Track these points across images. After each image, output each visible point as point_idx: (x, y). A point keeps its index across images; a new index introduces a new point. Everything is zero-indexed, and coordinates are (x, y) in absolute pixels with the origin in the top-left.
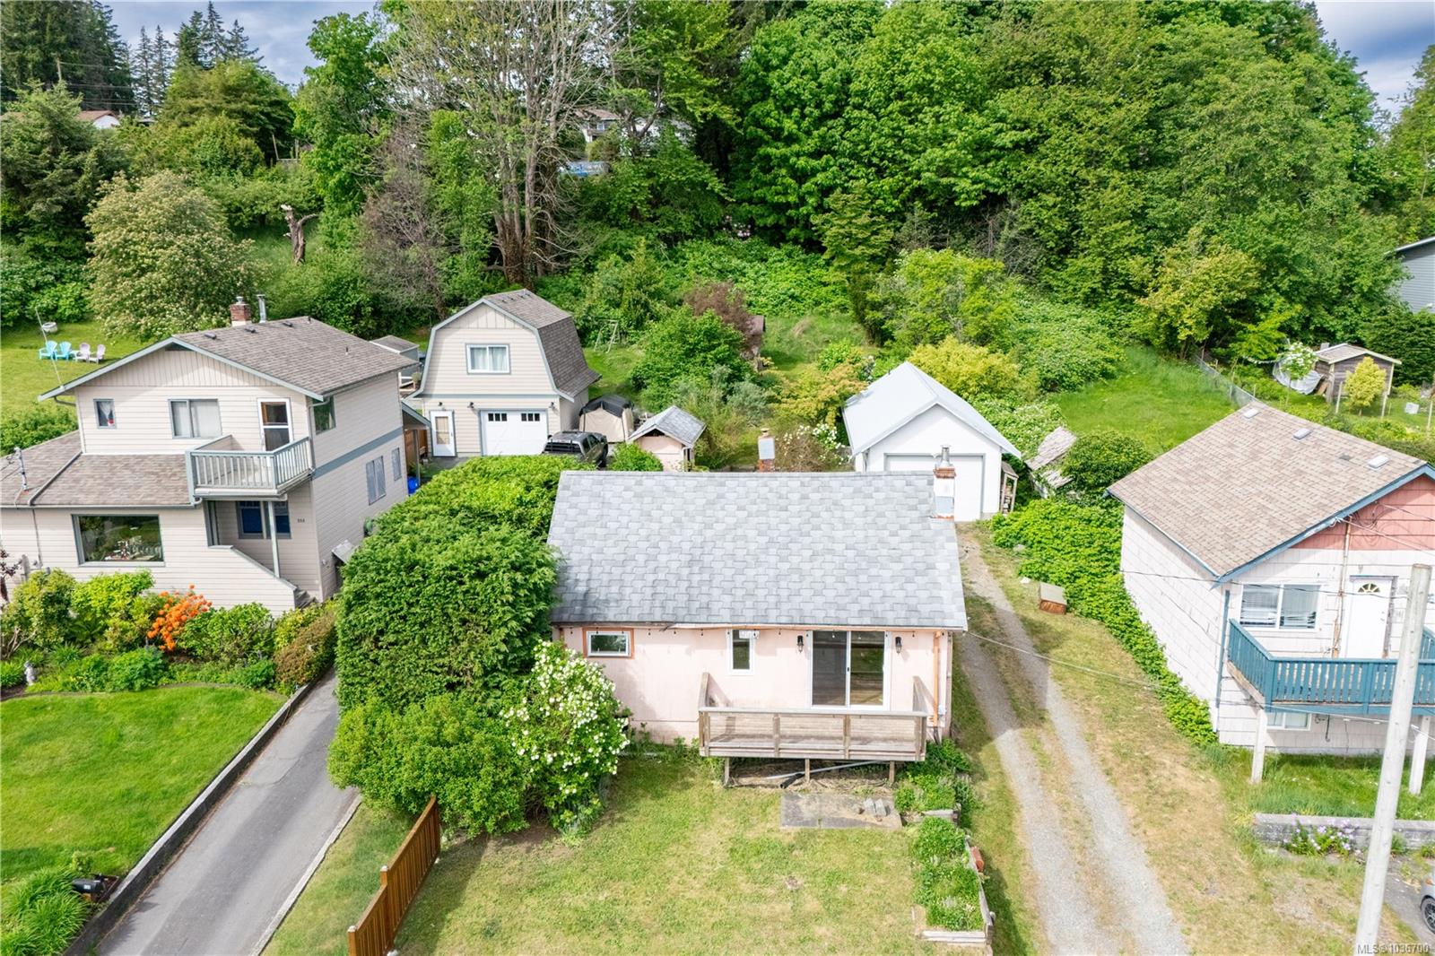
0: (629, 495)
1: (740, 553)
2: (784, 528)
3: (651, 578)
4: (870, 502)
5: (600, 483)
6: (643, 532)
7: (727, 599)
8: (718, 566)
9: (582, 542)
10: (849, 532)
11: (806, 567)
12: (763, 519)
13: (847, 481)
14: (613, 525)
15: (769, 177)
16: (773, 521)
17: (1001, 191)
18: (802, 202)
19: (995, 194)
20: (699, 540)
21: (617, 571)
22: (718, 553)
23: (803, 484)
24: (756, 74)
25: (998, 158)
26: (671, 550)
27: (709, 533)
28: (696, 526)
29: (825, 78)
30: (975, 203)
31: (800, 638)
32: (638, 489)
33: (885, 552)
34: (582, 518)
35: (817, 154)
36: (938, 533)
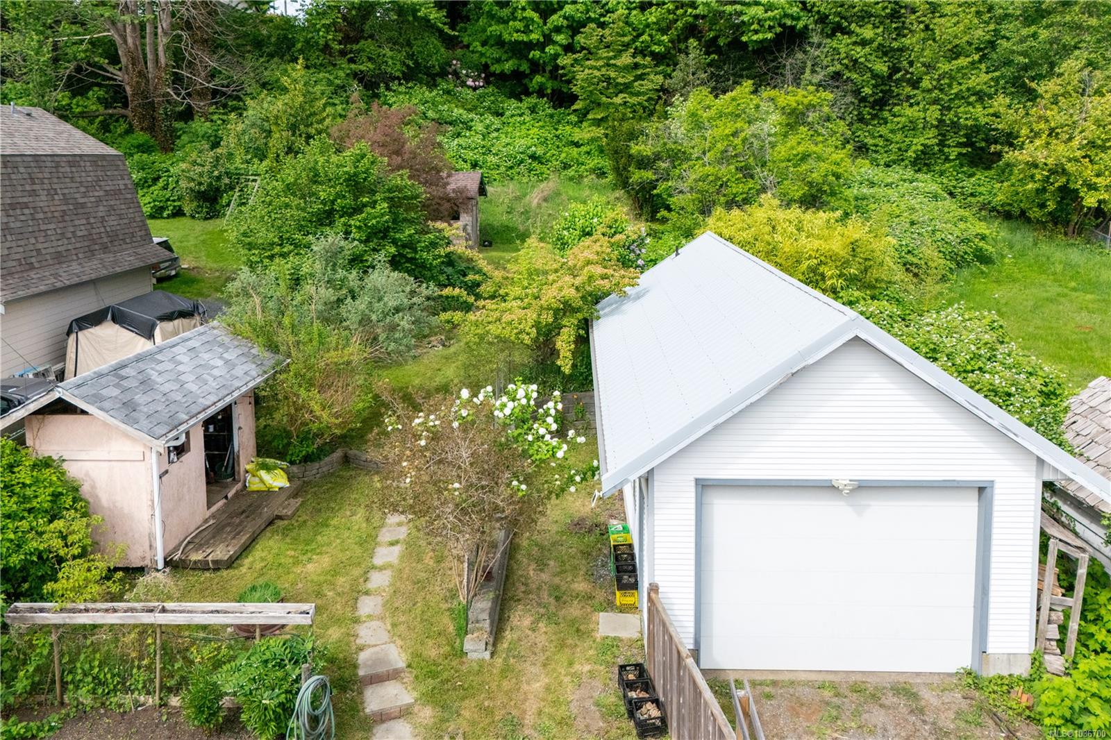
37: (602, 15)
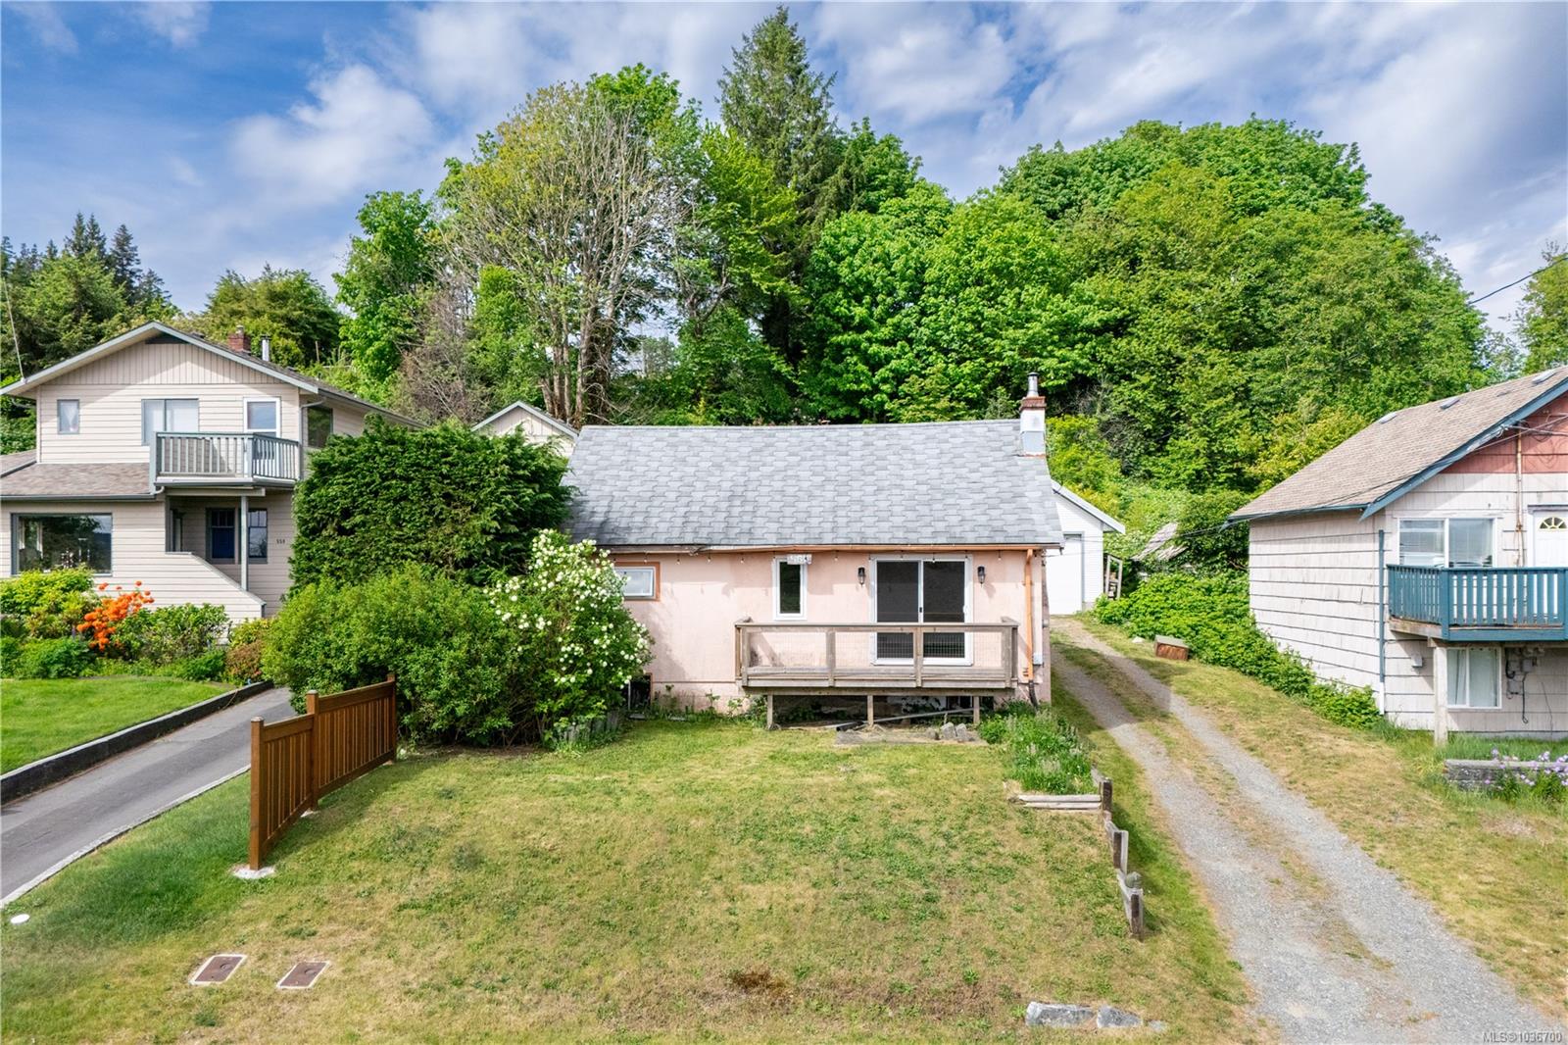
0: (660, 445)
1: (791, 490)
2: (843, 470)
3: (682, 510)
4: (945, 446)
5: (628, 435)
6: (676, 475)
7: (774, 526)
8: (763, 500)
9: (603, 481)
10: (921, 471)
11: (870, 500)
12: (820, 462)
13: (916, 430)
14: (640, 470)
15: (841, 366)
16: (831, 465)
17: (1090, 373)
18: (876, 389)
19: (1083, 376)
20: (742, 480)
21: (642, 506)
22: (764, 490)
23: (866, 434)
24: (826, 263)
25: (1084, 341)
26: (708, 487)
27: (754, 475)
28: (739, 469)
29: (897, 266)
30: (1062, 382)
31: (862, 571)
32: (672, 440)
33: (964, 485)
34: (603, 463)
35: (890, 342)
36: (1025, 469)
37: (923, 368)
